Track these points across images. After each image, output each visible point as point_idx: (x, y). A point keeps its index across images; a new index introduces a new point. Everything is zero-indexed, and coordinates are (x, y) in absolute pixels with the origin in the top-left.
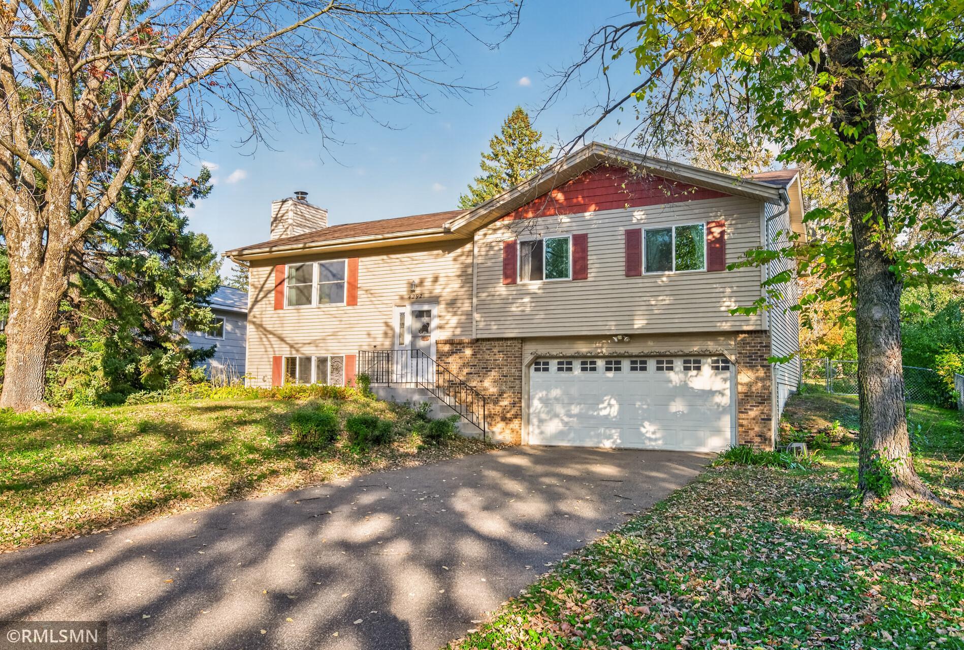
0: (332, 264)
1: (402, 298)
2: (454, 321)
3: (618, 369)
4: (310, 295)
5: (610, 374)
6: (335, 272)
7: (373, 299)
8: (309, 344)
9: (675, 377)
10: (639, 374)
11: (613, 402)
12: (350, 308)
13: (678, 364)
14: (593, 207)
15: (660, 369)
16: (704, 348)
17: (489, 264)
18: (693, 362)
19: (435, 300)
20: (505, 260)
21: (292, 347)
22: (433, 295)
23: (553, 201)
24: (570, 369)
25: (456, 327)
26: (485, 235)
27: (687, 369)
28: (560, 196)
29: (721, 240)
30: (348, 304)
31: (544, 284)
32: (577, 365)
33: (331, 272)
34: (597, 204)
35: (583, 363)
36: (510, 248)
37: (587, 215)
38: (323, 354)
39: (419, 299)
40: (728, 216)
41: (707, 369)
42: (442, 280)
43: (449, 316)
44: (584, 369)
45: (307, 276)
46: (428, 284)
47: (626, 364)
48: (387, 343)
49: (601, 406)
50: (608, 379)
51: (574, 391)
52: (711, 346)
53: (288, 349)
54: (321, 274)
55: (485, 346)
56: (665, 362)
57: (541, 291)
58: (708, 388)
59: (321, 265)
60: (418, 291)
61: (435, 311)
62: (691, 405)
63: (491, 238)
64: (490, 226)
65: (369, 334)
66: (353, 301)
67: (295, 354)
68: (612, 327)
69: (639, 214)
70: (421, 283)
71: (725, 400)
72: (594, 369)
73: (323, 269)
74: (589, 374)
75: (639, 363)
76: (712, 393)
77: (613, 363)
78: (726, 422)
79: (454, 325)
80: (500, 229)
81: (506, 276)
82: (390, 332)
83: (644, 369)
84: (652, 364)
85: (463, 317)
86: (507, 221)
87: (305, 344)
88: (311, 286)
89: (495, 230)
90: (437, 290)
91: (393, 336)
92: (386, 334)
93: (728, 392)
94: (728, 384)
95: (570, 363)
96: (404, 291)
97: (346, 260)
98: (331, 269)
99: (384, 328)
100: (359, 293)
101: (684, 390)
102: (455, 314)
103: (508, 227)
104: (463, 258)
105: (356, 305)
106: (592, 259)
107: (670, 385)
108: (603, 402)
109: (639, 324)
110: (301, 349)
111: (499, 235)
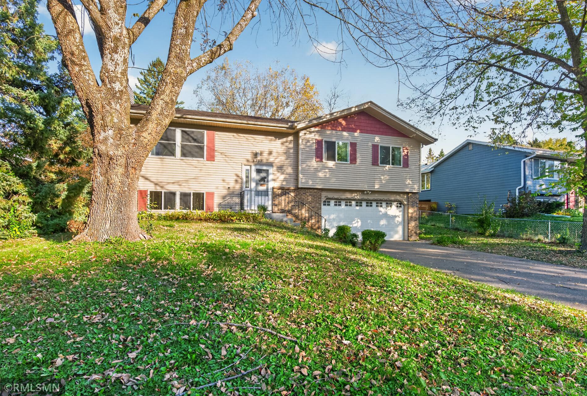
0: (193, 132)
1: (248, 161)
2: (282, 177)
3: (361, 206)
4: (175, 150)
5: (358, 208)
6: (195, 138)
7: (227, 159)
8: (173, 183)
9: (382, 210)
10: (369, 208)
11: (359, 220)
12: (209, 162)
13: (384, 204)
14: (358, 131)
15: (377, 206)
16: (396, 198)
17: (307, 149)
18: (389, 203)
19: (271, 165)
20: (316, 149)
21: (156, 184)
22: (269, 161)
23: (341, 124)
24: (340, 205)
25: (284, 181)
26: (305, 134)
27: (387, 206)
28: (344, 123)
29: (407, 155)
30: (208, 160)
31: (336, 164)
32: (343, 203)
33: (191, 137)
34: (360, 130)
35: (346, 202)
36: (319, 143)
37: (356, 134)
38: (186, 191)
39: (260, 163)
40: (409, 146)
41: (394, 207)
42: (274, 154)
43: (279, 174)
44: (346, 205)
45: (169, 137)
46: (265, 155)
47: (364, 204)
48: (238, 187)
49: (354, 222)
50: (357, 210)
51: (342, 215)
52: (398, 198)
53: (153, 185)
54: (183, 137)
55: (302, 192)
56: (379, 202)
57: (334, 167)
58: (394, 215)
59: (182, 131)
60: (259, 158)
61: (271, 170)
62: (388, 222)
63: (308, 136)
64: (308, 130)
65: (223, 180)
66: (211, 158)
67: (159, 189)
68: (365, 187)
69: (377, 139)
70: (261, 154)
71: (400, 219)
72: (351, 205)
73: (185, 134)
74: (348, 207)
75: (369, 203)
76: (395, 216)
77: (359, 203)
78: (400, 229)
79: (282, 179)
80: (313, 132)
81: (317, 157)
82: (240, 180)
83: (371, 206)
84: (374, 204)
85: (288, 176)
86: (317, 129)
87: (169, 183)
88: (175, 144)
89: (311, 132)
90: (271, 159)
91: (242, 183)
92: (236, 181)
93: (401, 216)
94: (401, 213)
95: (340, 202)
96: (249, 157)
97: (206, 131)
98: (192, 135)
99: (235, 177)
100: (216, 154)
101: (386, 215)
102: (283, 173)
103: (317, 132)
104: (288, 143)
105: (214, 161)
106: (358, 155)
107: (381, 213)
108: (354, 220)
109: (377, 187)
110: (165, 186)
111: (312, 136)
